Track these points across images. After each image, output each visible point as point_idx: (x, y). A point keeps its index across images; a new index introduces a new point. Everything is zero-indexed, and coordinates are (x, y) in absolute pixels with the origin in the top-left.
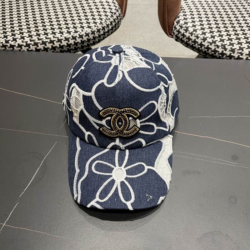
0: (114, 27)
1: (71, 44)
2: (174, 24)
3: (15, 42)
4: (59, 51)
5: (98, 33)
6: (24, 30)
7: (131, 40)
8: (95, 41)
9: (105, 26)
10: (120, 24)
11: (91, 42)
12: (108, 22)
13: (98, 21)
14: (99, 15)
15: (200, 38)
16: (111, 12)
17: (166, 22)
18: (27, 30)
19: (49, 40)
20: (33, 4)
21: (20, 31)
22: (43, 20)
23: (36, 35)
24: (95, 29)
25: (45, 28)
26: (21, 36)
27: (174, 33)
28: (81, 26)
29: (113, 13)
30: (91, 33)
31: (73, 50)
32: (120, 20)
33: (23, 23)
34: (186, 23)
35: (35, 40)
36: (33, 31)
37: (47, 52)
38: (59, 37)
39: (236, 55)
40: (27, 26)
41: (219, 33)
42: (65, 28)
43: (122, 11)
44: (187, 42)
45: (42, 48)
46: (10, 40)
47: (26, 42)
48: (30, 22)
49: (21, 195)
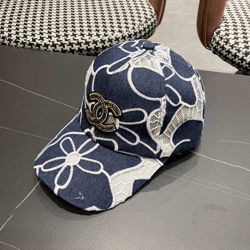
0: (147, 34)
1: (99, 47)
2: (213, 34)
3: (41, 41)
4: (86, 54)
6: (52, 30)
9: (137, 32)
10: (154, 31)
12: (141, 28)
13: (131, 26)
14: (132, 20)
15: (241, 52)
16: (145, 18)
17: (204, 32)
18: (55, 30)
19: (76, 42)
20: (66, 4)
21: (49, 30)
22: (74, 20)
23: (63, 35)
24: (126, 34)
25: (74, 29)
26: (48, 35)
27: (212, 45)
28: (112, 29)
29: (148, 19)
30: (121, 37)
32: (154, 27)
33: (52, 23)
34: (227, 34)
35: (62, 41)
36: (61, 31)
37: (73, 54)
38: (87, 39)
40: (57, 26)
42: (95, 30)
43: (157, 18)
44: (226, 55)
45: (69, 50)
46: (37, 39)
47: (53, 42)
48: (60, 22)
49: (17, 207)
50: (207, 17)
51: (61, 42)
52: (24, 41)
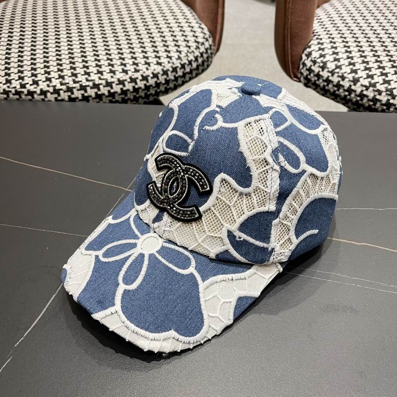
0: (201, 66)
1: (129, 90)
2: (301, 58)
3: (35, 86)
4: (108, 101)
5: (174, 74)
6: (52, 68)
8: (168, 87)
9: (185, 63)
10: (211, 62)
11: (161, 87)
12: (191, 57)
13: (175, 55)
14: (176, 46)
15: (347, 80)
16: (196, 41)
17: (288, 55)
18: (56, 68)
20: (70, 30)
21: (46, 69)
22: (85, 52)
23: (70, 75)
24: (168, 67)
25: (87, 65)
26: (46, 77)
27: (302, 74)
28: (145, 61)
29: (200, 44)
30: (161, 73)
31: (132, 101)
32: (210, 56)
33: (51, 58)
34: (321, 56)
35: (68, 83)
36: (65, 69)
37: (88, 103)
38: (108, 79)
40: (58, 62)
41: (381, 70)
42: (120, 64)
43: (214, 41)
44: (324, 86)
45: (80, 97)
46: (28, 83)
47: (54, 86)
48: (63, 56)
49: (18, 344)
50: (289, 31)
51: (67, 85)
52: (7, 89)
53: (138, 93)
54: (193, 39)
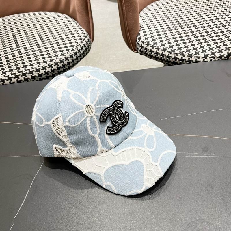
0: (85, 51)
1: (49, 71)
2: (136, 40)
4: (38, 79)
5: (72, 58)
7: (105, 59)
8: (70, 66)
9: (77, 52)
10: (90, 48)
11: (66, 67)
12: (79, 48)
13: (70, 48)
14: (70, 43)
15: (160, 50)
16: (80, 39)
17: (129, 40)
18: (7, 66)
19: (28, 72)
20: (11, 42)
22: (21, 54)
23: (15, 68)
24: (68, 55)
25: (24, 61)
26: (2, 72)
27: (138, 49)
28: (55, 55)
29: (83, 40)
30: (65, 59)
31: (51, 77)
32: (89, 45)
33: (3, 60)
34: (146, 39)
35: (15, 73)
36: (12, 65)
37: (28, 82)
38: (37, 67)
39: (194, 59)
40: (7, 62)
41: (176, 43)
42: (41, 58)
43: (90, 37)
44: (150, 54)
45: (23, 79)
47: (8, 76)
48: (10, 58)
49: (15, 217)
50: (128, 29)
53: (54, 72)
54: (79, 38)
